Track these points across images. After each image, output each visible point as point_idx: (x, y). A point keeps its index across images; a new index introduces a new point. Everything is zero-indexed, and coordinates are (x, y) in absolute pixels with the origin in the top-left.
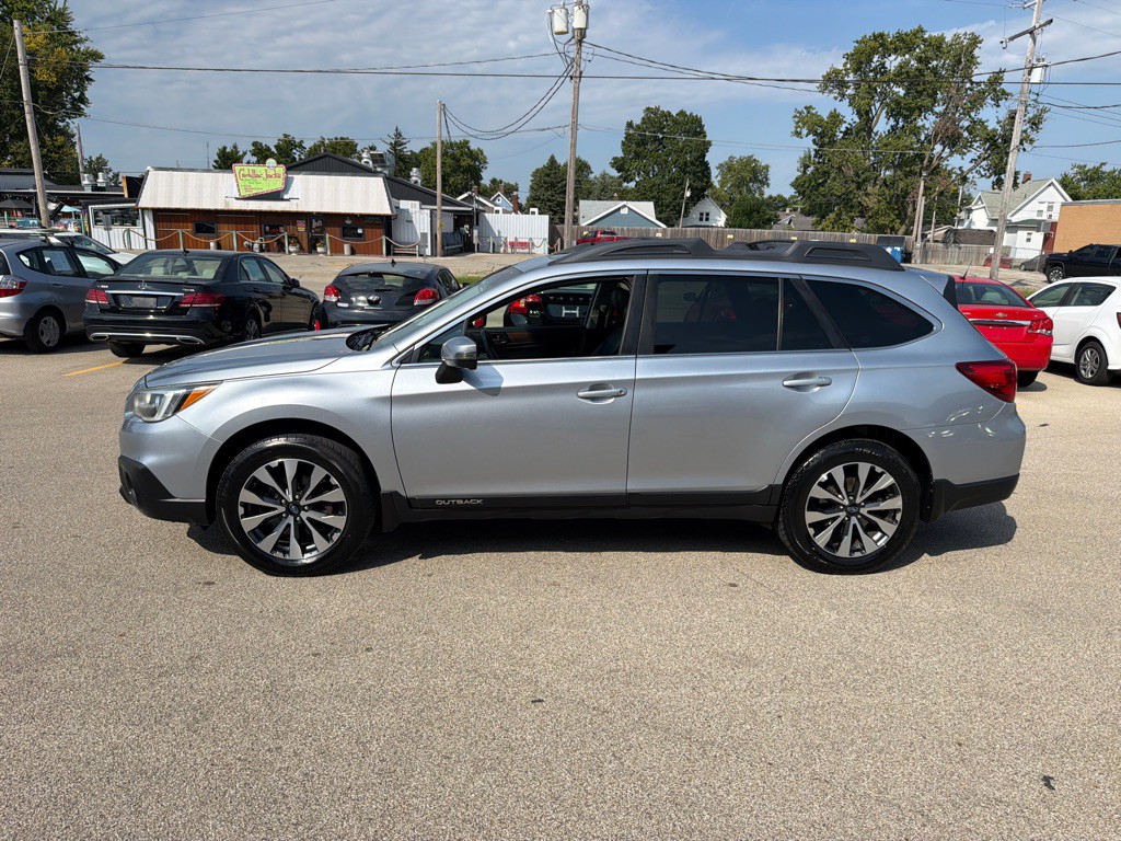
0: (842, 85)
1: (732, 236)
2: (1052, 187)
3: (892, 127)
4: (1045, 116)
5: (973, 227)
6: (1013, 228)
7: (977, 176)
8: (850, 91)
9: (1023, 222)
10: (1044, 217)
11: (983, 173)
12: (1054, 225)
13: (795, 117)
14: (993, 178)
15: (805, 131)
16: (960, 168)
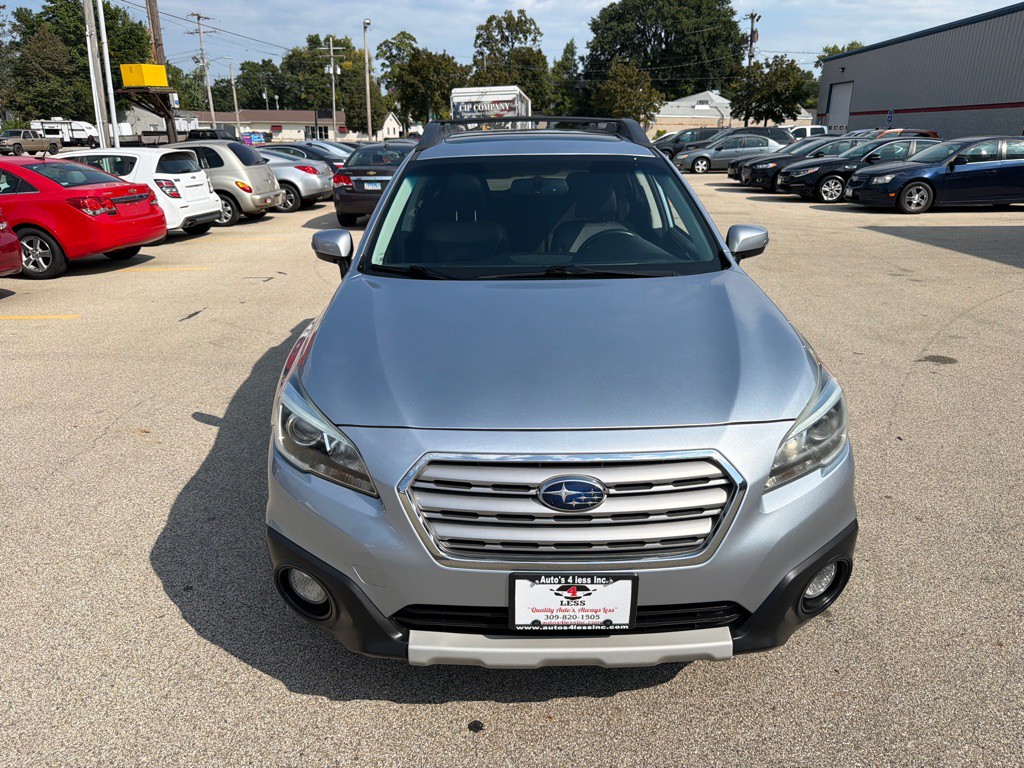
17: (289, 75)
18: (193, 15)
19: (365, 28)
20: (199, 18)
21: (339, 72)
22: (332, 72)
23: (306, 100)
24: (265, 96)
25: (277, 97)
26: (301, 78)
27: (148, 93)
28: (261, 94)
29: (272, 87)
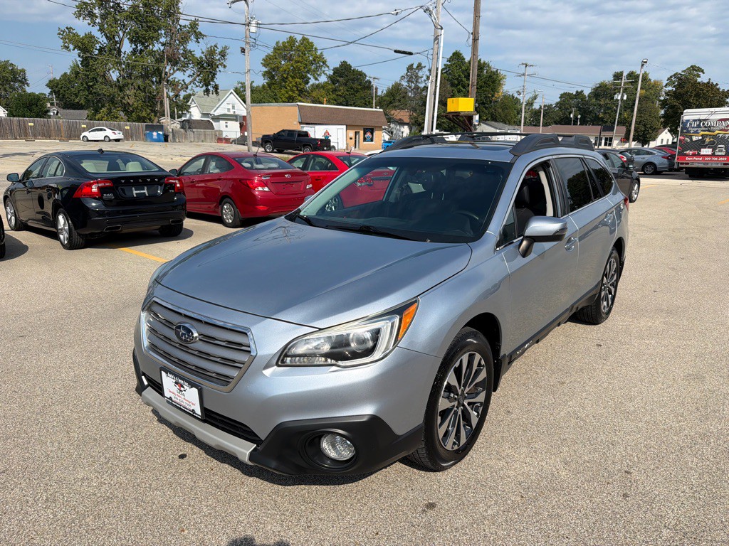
0: (91, 15)
1: (32, 124)
2: (232, 95)
3: (134, 49)
4: (227, 51)
5: (193, 118)
6: (217, 119)
7: (194, 86)
8: (98, 20)
9: (221, 115)
10: (231, 113)
11: (197, 84)
12: (244, 118)
13: (59, 34)
14: (204, 88)
15: (71, 47)
16: (183, 80)
17: (594, 100)
18: (523, 64)
19: (643, 65)
20: (526, 66)
21: (625, 98)
22: (619, 98)
23: (602, 118)
24: (572, 116)
25: (579, 117)
26: (602, 103)
27: (458, 116)
28: (570, 115)
29: (580, 109)
